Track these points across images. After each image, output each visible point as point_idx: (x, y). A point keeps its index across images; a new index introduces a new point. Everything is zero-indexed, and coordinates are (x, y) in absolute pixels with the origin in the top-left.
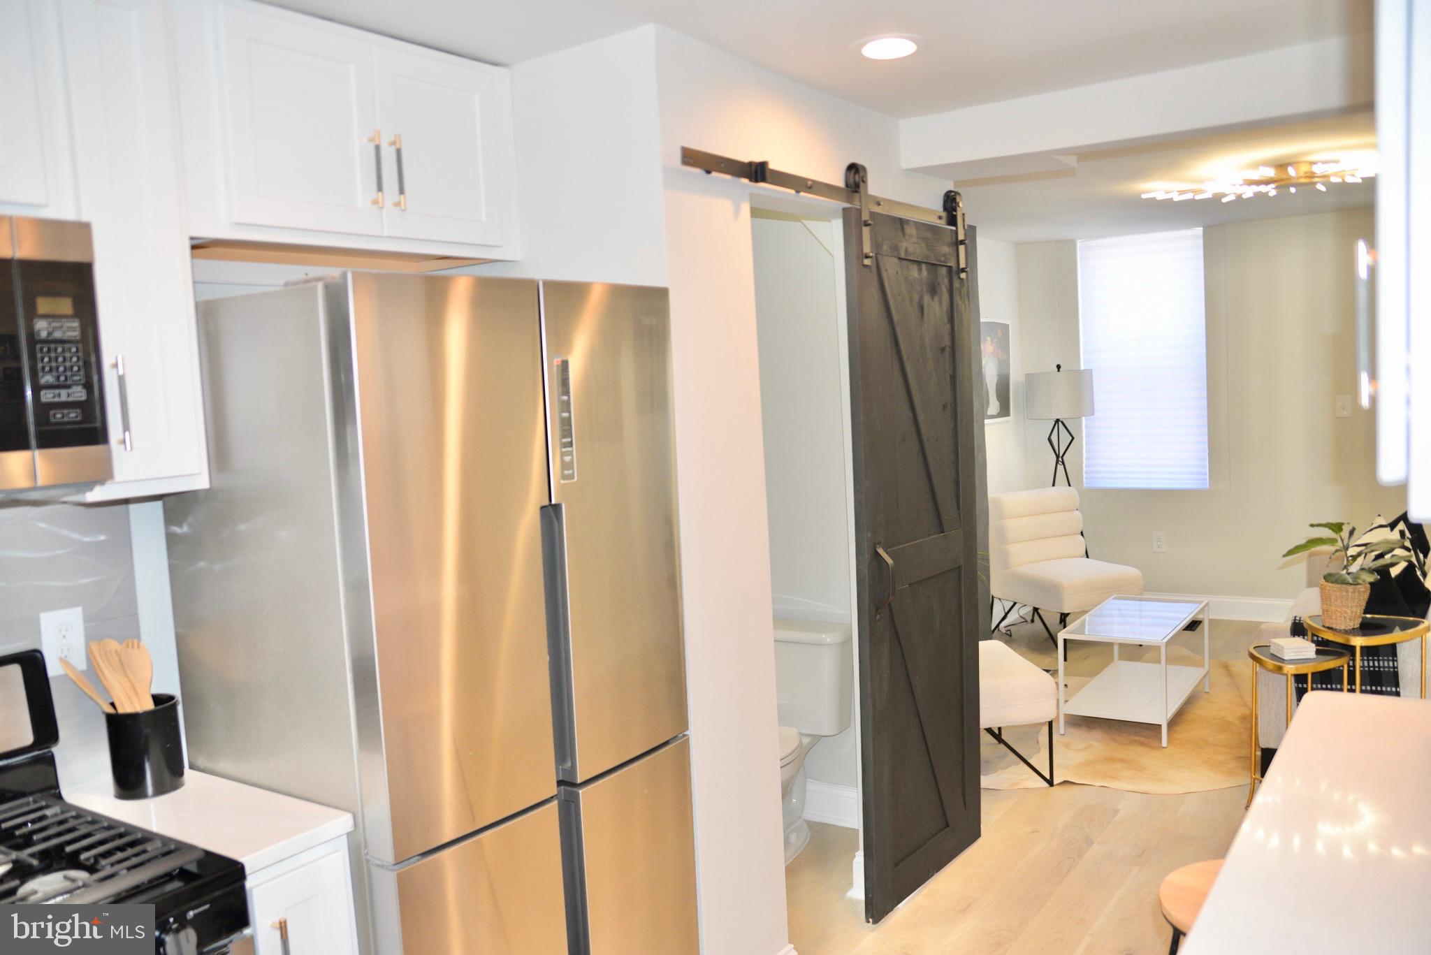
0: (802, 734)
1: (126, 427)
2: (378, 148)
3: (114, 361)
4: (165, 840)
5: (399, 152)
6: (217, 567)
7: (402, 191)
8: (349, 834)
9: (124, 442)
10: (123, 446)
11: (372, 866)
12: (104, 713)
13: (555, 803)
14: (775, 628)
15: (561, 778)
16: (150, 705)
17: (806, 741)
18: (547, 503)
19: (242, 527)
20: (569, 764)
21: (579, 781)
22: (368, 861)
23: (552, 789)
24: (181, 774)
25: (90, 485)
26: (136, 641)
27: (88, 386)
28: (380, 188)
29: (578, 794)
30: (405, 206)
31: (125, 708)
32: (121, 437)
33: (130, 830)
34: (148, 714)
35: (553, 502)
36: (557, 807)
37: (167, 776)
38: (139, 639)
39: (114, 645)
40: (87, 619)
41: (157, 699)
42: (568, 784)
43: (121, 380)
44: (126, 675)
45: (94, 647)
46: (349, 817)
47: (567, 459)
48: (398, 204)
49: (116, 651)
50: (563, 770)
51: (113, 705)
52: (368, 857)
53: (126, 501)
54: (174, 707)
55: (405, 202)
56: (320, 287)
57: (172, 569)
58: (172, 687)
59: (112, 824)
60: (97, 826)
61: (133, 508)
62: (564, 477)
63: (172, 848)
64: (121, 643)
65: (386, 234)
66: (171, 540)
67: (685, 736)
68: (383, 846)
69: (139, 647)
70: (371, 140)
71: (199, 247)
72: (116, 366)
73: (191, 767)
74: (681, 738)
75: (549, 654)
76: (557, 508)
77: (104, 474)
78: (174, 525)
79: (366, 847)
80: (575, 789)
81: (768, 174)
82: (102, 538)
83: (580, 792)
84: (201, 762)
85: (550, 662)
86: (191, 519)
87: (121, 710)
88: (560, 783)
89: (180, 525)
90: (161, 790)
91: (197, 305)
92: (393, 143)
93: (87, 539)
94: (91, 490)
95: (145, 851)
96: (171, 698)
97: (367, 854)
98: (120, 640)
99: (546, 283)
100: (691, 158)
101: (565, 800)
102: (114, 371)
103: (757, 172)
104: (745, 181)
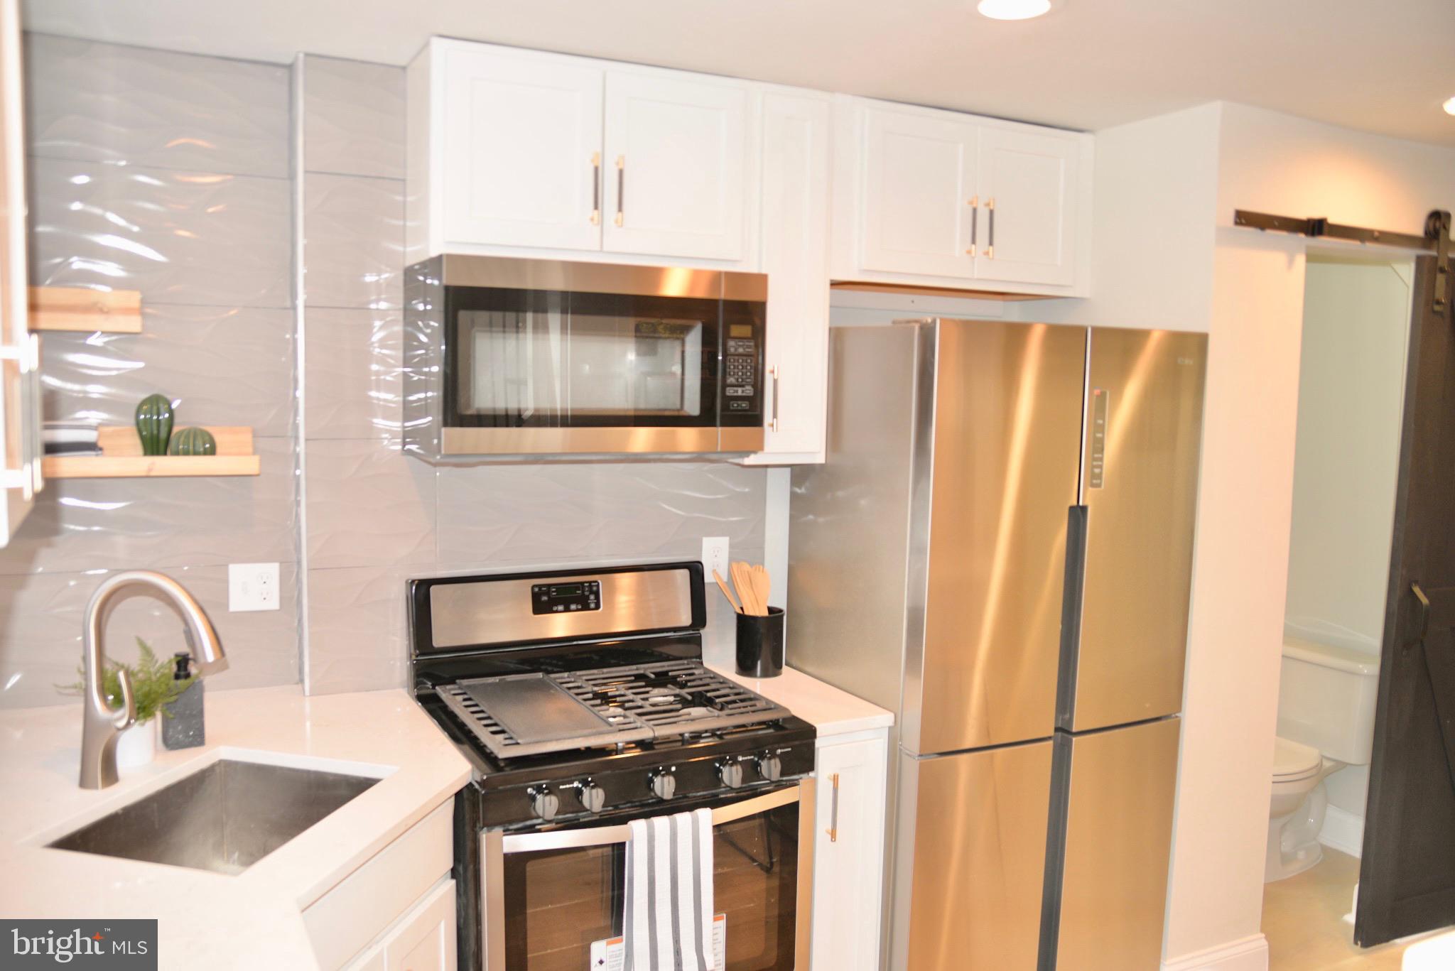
0: (1323, 757)
1: (775, 416)
2: (975, 210)
3: (772, 369)
4: (768, 701)
5: (991, 212)
6: (821, 520)
7: (991, 243)
8: (890, 728)
9: (772, 425)
10: (771, 428)
11: (903, 756)
12: (735, 612)
13: (1051, 743)
14: (1284, 643)
15: (1060, 725)
16: (766, 613)
17: (1327, 764)
18: (1075, 503)
19: (840, 494)
20: (1067, 716)
21: (1074, 730)
22: (900, 750)
23: (1051, 732)
24: (781, 667)
25: (747, 453)
26: (761, 567)
27: (755, 386)
28: (974, 241)
29: (1071, 741)
30: (993, 255)
31: (750, 611)
32: (771, 422)
33: (746, 691)
34: (763, 618)
35: (1081, 504)
36: (1052, 745)
37: (771, 666)
38: (763, 564)
39: (746, 567)
40: (731, 546)
41: (771, 610)
42: (1064, 731)
43: (775, 381)
44: (752, 588)
45: (735, 565)
46: (892, 715)
47: (1097, 471)
48: (987, 253)
49: (748, 572)
50: (1062, 719)
51: (742, 608)
52: (901, 748)
53: (767, 466)
54: (782, 616)
55: (993, 252)
56: (917, 327)
57: (792, 518)
58: (781, 604)
59: (734, 686)
60: (724, 685)
61: (769, 470)
62: (1093, 485)
63: (771, 707)
64: (752, 567)
65: (976, 277)
66: (794, 497)
67: (1177, 717)
68: (912, 742)
69: (763, 571)
70: (971, 203)
71: (835, 284)
72: (773, 372)
73: (786, 664)
74: (1174, 718)
75: (1062, 624)
76: (1084, 509)
77: (758, 447)
78: (796, 486)
79: (901, 740)
80: (1070, 736)
81: (1325, 229)
82: (747, 490)
83: (1074, 739)
84: (794, 662)
85: (1062, 631)
86: (807, 484)
87: (746, 613)
88: (1057, 729)
89: (800, 488)
90: (766, 674)
91: (830, 329)
92: (988, 205)
93: (738, 490)
94: (748, 456)
95: (755, 705)
96: (781, 611)
97: (901, 745)
98: (751, 565)
99: (1095, 330)
100: (1245, 219)
101: (1061, 744)
102: (772, 375)
103: (1316, 227)
104: (1302, 236)
